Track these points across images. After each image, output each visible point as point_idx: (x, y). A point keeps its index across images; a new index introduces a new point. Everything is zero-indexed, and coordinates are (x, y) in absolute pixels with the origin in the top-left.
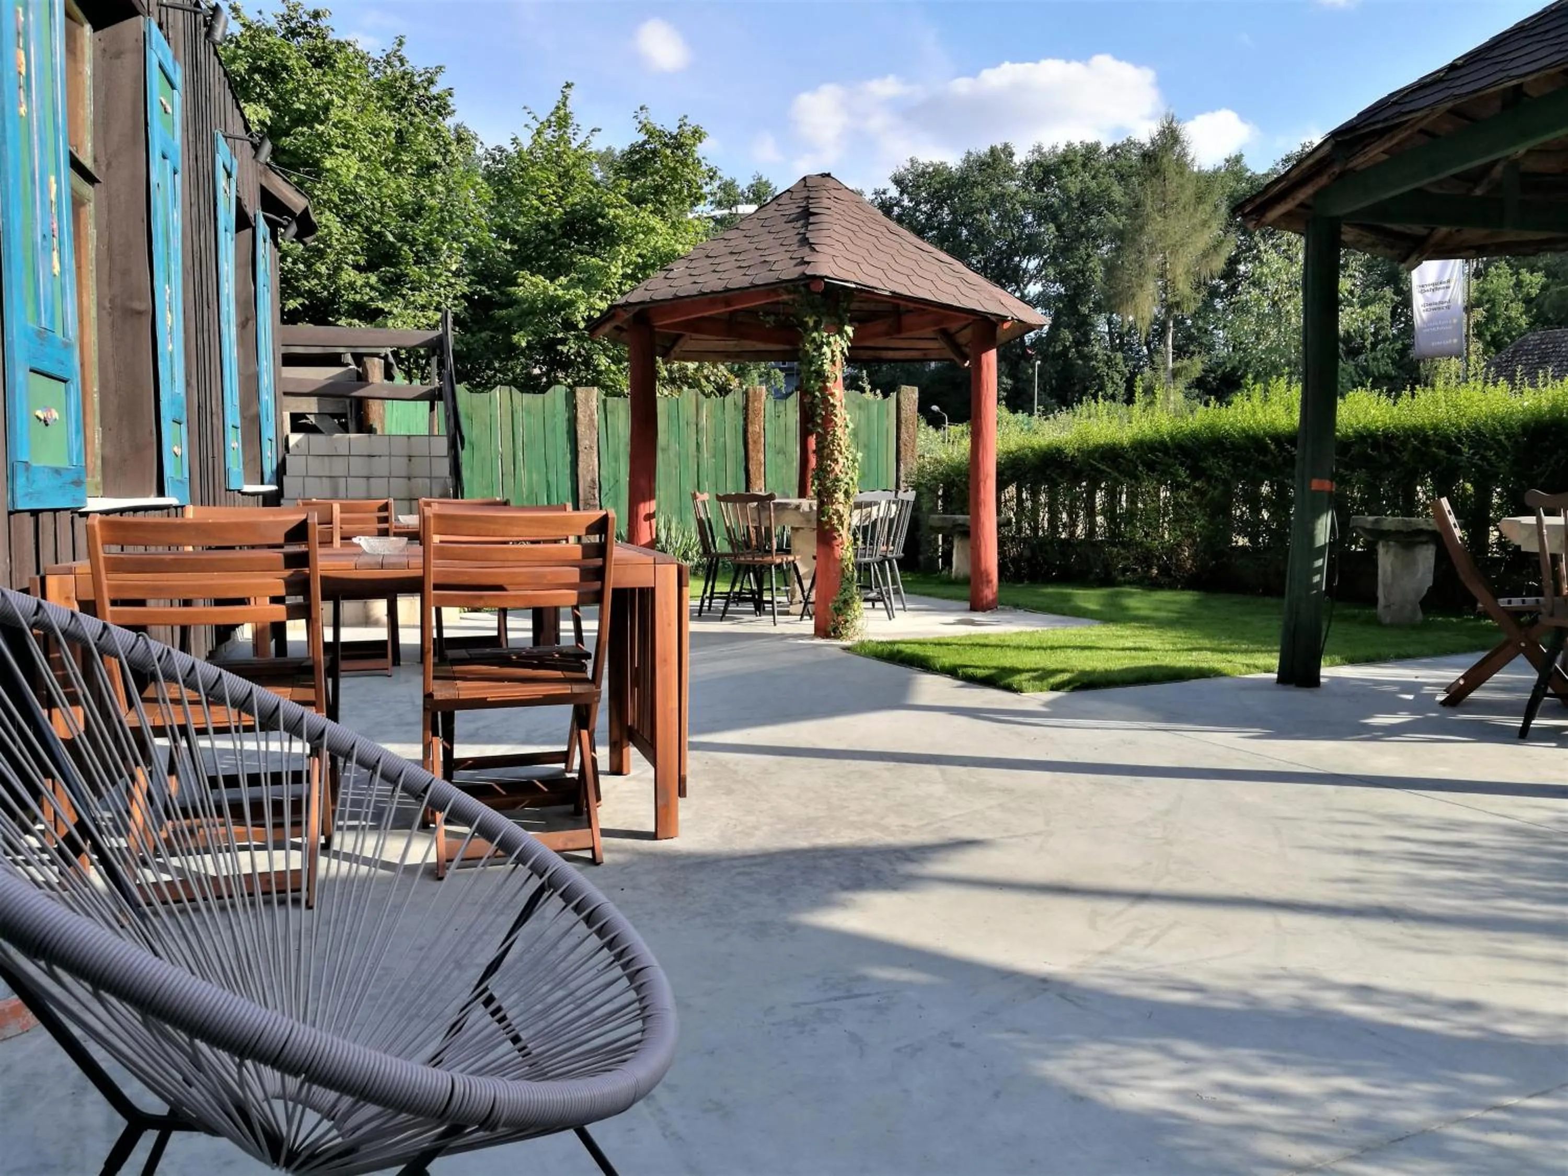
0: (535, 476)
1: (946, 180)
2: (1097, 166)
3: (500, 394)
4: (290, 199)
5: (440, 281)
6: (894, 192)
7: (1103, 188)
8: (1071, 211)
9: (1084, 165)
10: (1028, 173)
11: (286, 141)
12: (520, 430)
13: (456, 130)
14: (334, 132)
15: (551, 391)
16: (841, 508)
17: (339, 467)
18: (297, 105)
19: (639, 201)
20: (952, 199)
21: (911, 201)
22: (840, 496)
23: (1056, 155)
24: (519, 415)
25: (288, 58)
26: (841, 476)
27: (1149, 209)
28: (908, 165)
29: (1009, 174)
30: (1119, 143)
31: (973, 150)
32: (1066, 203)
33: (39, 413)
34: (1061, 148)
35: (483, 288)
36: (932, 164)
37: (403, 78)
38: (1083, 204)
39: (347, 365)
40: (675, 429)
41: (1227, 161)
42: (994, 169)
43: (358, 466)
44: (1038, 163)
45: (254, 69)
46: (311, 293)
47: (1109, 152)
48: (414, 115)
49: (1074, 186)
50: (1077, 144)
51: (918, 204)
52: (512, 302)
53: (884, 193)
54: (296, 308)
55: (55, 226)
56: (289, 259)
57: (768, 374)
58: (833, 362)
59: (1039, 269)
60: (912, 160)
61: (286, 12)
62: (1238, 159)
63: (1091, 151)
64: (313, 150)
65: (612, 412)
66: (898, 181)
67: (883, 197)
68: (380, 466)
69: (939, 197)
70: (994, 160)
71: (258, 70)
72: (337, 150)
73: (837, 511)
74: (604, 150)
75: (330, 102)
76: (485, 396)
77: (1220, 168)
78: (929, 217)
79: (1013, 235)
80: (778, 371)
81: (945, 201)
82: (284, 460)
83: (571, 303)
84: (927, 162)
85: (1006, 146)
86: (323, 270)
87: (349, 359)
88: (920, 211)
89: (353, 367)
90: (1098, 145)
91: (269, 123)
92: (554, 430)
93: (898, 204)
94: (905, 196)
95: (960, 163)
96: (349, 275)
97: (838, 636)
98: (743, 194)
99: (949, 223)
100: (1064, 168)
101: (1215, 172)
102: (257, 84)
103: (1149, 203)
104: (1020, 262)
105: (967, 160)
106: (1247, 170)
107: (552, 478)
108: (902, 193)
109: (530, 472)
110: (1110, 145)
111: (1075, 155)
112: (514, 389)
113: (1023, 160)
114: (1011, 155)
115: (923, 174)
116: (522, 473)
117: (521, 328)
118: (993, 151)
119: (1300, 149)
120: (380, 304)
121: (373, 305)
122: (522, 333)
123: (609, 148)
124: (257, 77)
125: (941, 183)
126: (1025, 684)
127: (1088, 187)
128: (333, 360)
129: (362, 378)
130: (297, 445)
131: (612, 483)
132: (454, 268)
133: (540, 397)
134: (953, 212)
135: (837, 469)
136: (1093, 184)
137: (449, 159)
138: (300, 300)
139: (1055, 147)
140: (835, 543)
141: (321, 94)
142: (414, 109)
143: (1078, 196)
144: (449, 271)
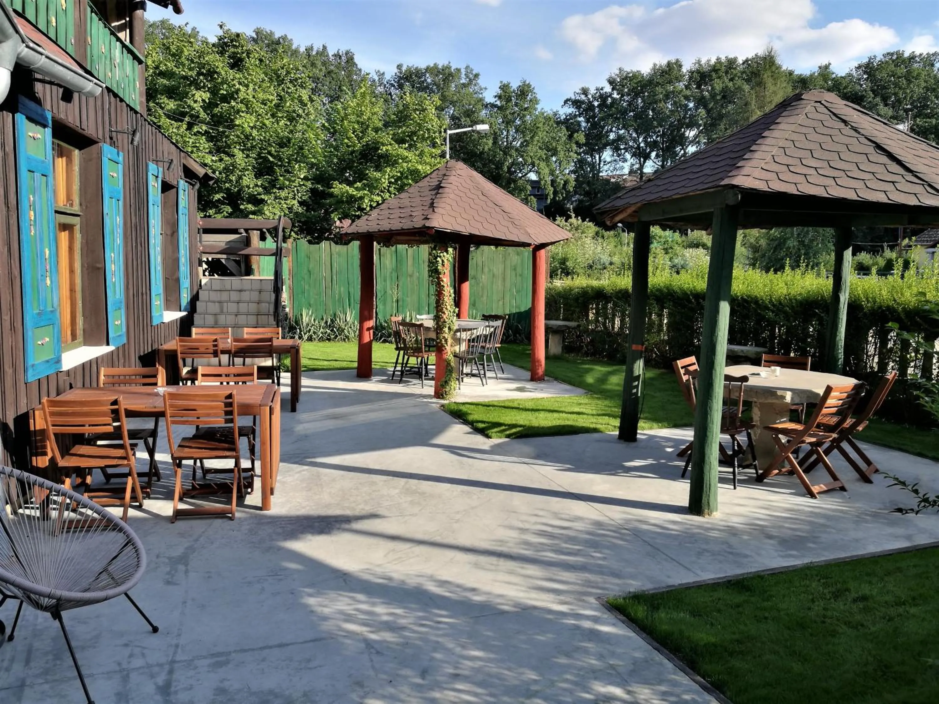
0: (342, 289)
1: (640, 81)
2: (734, 72)
3: (324, 245)
4: (197, 170)
5: (294, 184)
6: (608, 89)
7: (736, 86)
8: (716, 102)
9: (727, 72)
10: (691, 78)
11: (216, 110)
12: (335, 265)
13: (346, 54)
14: (240, 106)
15: (351, 244)
16: (446, 336)
17: (224, 296)
18: (222, 92)
19: (400, 141)
20: (644, 93)
21: (618, 94)
22: (446, 330)
23: (709, 66)
24: (335, 257)
25: (217, 67)
26: (447, 320)
27: (753, 107)
28: (617, 72)
29: (679, 79)
30: (750, 57)
31: (657, 63)
32: (713, 96)
33: (39, 343)
34: (713, 61)
35: (319, 186)
36: (632, 72)
37: (283, 68)
38: (724, 97)
39: (241, 233)
40: (416, 265)
41: (820, 67)
42: (670, 75)
43: (234, 296)
44: (698, 72)
45: (199, 74)
46: (228, 189)
47: (743, 63)
48: (289, 88)
49: (718, 85)
50: (723, 59)
51: (622, 96)
52: (332, 195)
53: (602, 89)
54: (219, 199)
55: (48, 267)
56: (217, 172)
57: (527, 199)
58: (443, 265)
59: (696, 137)
60: (620, 69)
61: (222, 34)
62: (827, 67)
63: (731, 63)
64: (230, 114)
65: (384, 256)
66: (611, 82)
67: (601, 92)
68: (246, 296)
69: (635, 92)
70: (670, 70)
71: (202, 74)
72: (242, 114)
73: (444, 337)
74: (432, 65)
75: (239, 90)
76: (317, 246)
77: (814, 73)
78: (630, 104)
79: (680, 116)
80: (532, 197)
81: (639, 94)
82: (198, 292)
83: (362, 198)
84: (629, 71)
85: (677, 61)
86: (234, 178)
87: (242, 231)
88: (624, 100)
89: (244, 234)
90: (735, 59)
91: (207, 101)
92: (352, 264)
93: (610, 96)
94: (615, 92)
95: (649, 71)
96: (246, 181)
97: (443, 398)
98: (514, 91)
99: (642, 108)
100: (714, 74)
101: (811, 75)
102: (201, 81)
103: (753, 102)
104: (684, 132)
105: (654, 69)
106: (833, 73)
107: (352, 290)
108: (613, 89)
109: (340, 287)
110: (744, 59)
111: (721, 66)
112: (332, 243)
113: (689, 69)
114: (680, 66)
115: (626, 78)
116: (336, 287)
117: (335, 210)
118: (669, 64)
119: (867, 60)
120: (263, 197)
121: (259, 197)
122: (336, 213)
123: (435, 64)
124: (201, 77)
125: (636, 83)
126: (493, 435)
127: (727, 87)
128: (234, 231)
129: (247, 242)
130: (205, 284)
131: (383, 293)
132: (302, 177)
133: (346, 246)
134: (643, 101)
135: (445, 317)
136: (731, 84)
137: (306, 112)
138: (222, 195)
139: (709, 61)
140: (443, 352)
141: (234, 85)
142: (289, 85)
143: (721, 92)
144: (299, 178)
